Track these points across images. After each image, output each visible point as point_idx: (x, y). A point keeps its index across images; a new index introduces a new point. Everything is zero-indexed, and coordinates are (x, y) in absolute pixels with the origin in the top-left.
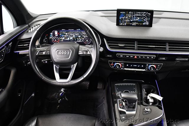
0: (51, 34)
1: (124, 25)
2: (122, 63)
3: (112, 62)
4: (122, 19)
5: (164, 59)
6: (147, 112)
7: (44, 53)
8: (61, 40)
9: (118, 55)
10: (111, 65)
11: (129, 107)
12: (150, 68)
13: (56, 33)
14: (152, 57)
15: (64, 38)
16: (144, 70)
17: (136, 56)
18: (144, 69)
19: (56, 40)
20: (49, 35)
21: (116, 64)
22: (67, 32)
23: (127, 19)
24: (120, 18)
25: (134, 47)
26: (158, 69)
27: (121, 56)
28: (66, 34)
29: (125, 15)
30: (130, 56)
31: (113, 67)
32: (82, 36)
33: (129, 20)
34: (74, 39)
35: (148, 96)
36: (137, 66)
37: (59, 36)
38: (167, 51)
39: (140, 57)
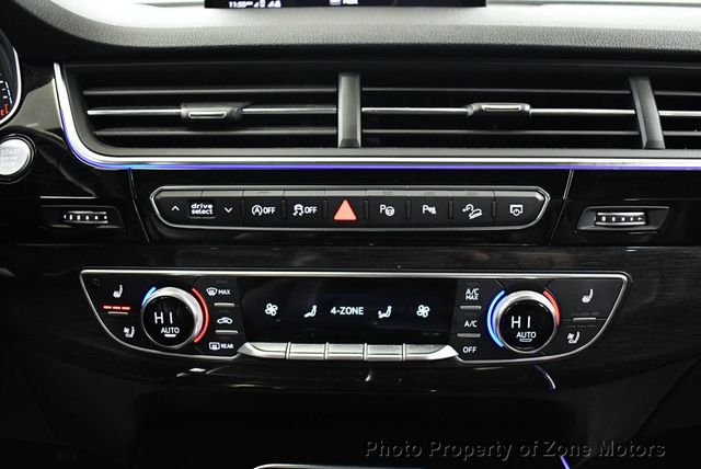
2: (211, 292)
3: (114, 281)
5: (632, 218)
9: (164, 204)
10: (103, 313)
12: (505, 320)
14: (516, 210)
16: (447, 352)
17: (352, 201)
18: (442, 341)
21: (152, 295)
25: (332, 120)
26: (586, 332)
27: (196, 209)
30: (285, 205)
31: (129, 332)
36: (370, 314)
38: (651, 146)
39: (390, 212)
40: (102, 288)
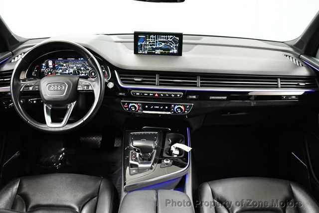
0: (44, 64)
1: (145, 54)
2: (139, 104)
3: (126, 102)
4: (141, 45)
5: (194, 97)
6: (167, 164)
7: (31, 88)
8: (58, 73)
9: (133, 93)
10: (124, 107)
11: (143, 159)
12: (176, 109)
13: (50, 63)
14: (178, 95)
15: (61, 71)
16: (169, 113)
17: (157, 94)
18: (169, 111)
19: (50, 73)
20: (41, 67)
21: (131, 105)
22: (65, 63)
23: (147, 44)
24: (139, 44)
25: (155, 81)
26: (188, 111)
27: (137, 94)
28: (65, 65)
29: (145, 39)
30: (149, 94)
31: (127, 109)
32: (85, 68)
33: (150, 47)
34: (75, 71)
35: (172, 147)
36: (160, 107)
37: (54, 68)
38: (198, 87)
39: (162, 95)
40: (124, 103)
